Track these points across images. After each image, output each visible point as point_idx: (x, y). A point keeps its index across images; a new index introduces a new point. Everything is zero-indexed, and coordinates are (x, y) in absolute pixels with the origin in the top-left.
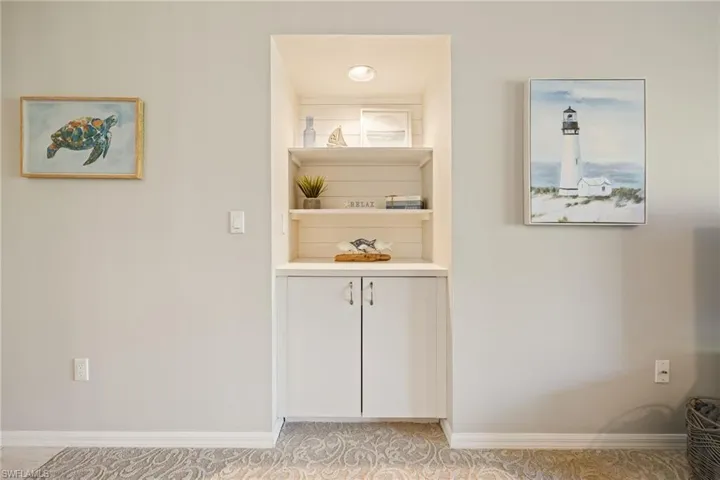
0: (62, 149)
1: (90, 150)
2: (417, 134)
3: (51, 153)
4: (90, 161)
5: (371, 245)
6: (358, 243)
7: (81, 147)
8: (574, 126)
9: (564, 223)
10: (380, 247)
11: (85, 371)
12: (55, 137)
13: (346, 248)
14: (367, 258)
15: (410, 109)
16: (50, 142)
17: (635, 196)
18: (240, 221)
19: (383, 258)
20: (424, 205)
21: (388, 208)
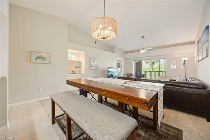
0: (38, 59)
1: (43, 60)
2: (79, 58)
3: (36, 60)
4: (43, 61)
5: (74, 72)
6: (73, 72)
7: (41, 59)
8: (94, 61)
9: (93, 70)
10: (75, 72)
11: (41, 89)
12: (36, 57)
13: (71, 72)
14: (74, 74)
15: (78, 55)
16: (36, 58)
17: (98, 67)
18: (64, 69)
19: (75, 73)
20: (80, 67)
21: (76, 67)
